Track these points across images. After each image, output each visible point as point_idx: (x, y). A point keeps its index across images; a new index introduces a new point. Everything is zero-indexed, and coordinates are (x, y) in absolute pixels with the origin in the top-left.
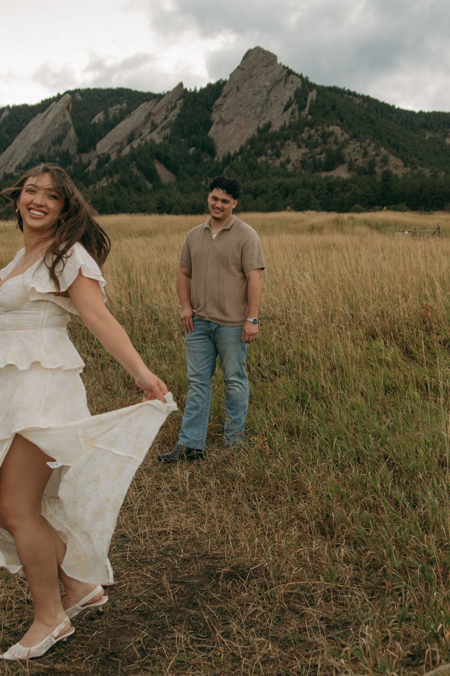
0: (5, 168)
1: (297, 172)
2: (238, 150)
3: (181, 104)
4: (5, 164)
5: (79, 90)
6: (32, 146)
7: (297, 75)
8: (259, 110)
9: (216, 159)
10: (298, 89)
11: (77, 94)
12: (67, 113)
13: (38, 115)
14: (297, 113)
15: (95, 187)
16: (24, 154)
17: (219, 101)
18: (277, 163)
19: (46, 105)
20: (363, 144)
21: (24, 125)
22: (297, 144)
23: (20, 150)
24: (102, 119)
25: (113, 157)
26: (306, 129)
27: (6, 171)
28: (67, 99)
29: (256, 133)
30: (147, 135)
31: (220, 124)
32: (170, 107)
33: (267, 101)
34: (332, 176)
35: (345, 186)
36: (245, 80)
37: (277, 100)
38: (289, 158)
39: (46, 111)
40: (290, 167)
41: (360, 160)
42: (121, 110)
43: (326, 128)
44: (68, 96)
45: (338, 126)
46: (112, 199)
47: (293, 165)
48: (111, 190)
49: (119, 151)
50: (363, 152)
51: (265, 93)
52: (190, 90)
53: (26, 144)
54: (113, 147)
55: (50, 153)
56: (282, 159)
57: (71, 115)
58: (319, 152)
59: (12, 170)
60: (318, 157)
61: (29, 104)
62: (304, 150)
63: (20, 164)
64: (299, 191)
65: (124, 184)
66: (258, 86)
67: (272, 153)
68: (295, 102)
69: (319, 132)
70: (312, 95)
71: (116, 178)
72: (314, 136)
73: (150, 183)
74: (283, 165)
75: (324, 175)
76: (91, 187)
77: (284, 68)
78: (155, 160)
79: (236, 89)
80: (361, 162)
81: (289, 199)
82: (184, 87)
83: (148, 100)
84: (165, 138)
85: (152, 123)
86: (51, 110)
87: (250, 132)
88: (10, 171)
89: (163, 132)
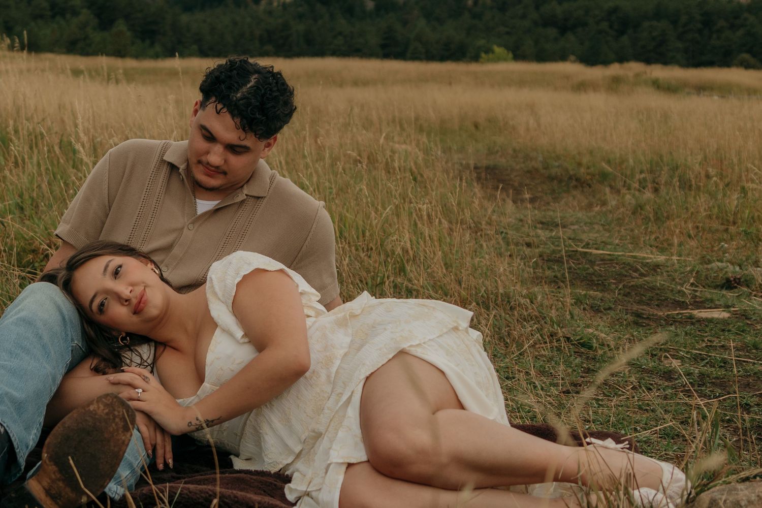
35: (736, 18)
46: (301, 27)
48: (300, 9)
64: (646, 24)
81: (625, 39)
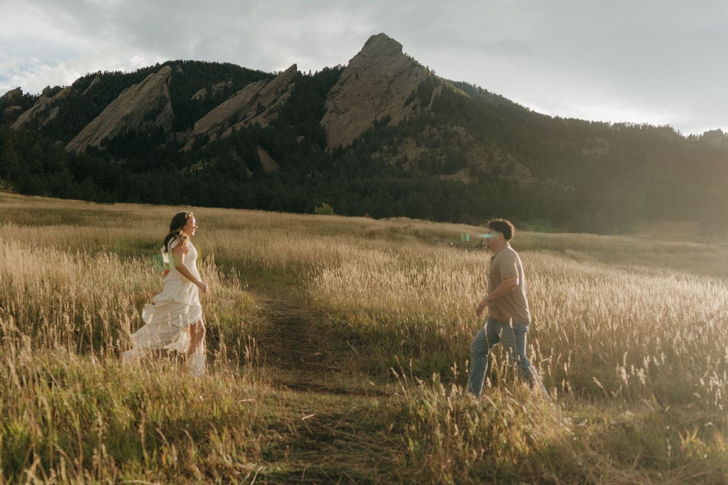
0: (89, 141)
1: (413, 172)
2: (351, 143)
3: (292, 87)
4: (89, 136)
5: (181, 61)
6: (122, 119)
7: (422, 67)
8: (377, 102)
9: (326, 150)
10: (422, 82)
11: (179, 66)
12: (165, 85)
13: (133, 86)
14: (419, 109)
15: (189, 170)
16: (113, 127)
17: (335, 88)
18: (393, 161)
19: (142, 74)
20: (488, 148)
21: (115, 95)
22: (416, 143)
23: (108, 122)
24: (203, 96)
25: (212, 138)
26: (427, 127)
27: (90, 143)
28: (167, 71)
29: (373, 126)
30: (252, 118)
31: (333, 112)
32: (280, 91)
33: (388, 92)
34: (451, 180)
35: (463, 192)
36: (366, 68)
37: (399, 93)
38: (406, 156)
39: (142, 83)
40: (406, 167)
41: (485, 166)
42: (226, 88)
43: (449, 128)
44: (168, 67)
45: (462, 126)
47: (410, 164)
48: (207, 175)
49: (220, 133)
50: (487, 156)
51: (386, 84)
52: (304, 72)
53: (116, 117)
54: (213, 127)
55: (141, 128)
56: (399, 157)
57: (169, 88)
58: (439, 153)
59: (97, 143)
61: (123, 72)
62: (423, 150)
63: (107, 137)
64: (411, 193)
65: (221, 169)
66: (379, 76)
67: (388, 149)
68: (418, 97)
69: (441, 131)
70: (438, 91)
71: (213, 163)
72: (436, 135)
73: (251, 171)
74: (398, 163)
75: (443, 177)
76: (184, 169)
77: (409, 58)
78: (258, 146)
79: (355, 77)
82: (298, 70)
83: (257, 81)
84: (271, 123)
85: (259, 104)
86: (147, 81)
87: (366, 124)
88: (94, 145)
89: (270, 117)
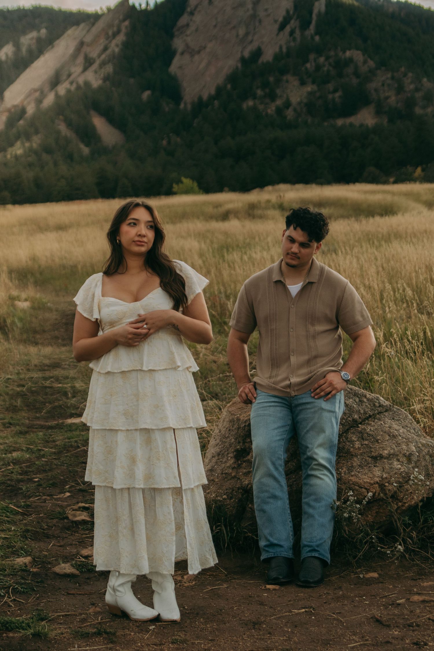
1: (300, 120)
2: (213, 92)
3: (126, 27)
8: (242, 32)
9: (182, 106)
14: (298, 33)
15: (5, 156)
17: (184, 20)
18: (271, 110)
20: (395, 74)
22: (300, 80)
24: (10, 54)
25: (31, 110)
26: (312, 56)
29: (239, 65)
30: (79, 75)
31: (185, 54)
32: (110, 33)
33: (254, 16)
34: (351, 125)
35: (366, 138)
37: (268, 15)
38: (288, 100)
40: (290, 114)
41: (393, 98)
42: (39, 40)
43: (341, 54)
45: (357, 49)
46: (31, 174)
47: (295, 110)
48: (30, 159)
49: (39, 101)
50: (396, 85)
51: (250, 6)
52: (140, 5)
54: (29, 95)
56: (279, 102)
58: (331, 89)
60: (330, 96)
62: (309, 88)
64: (299, 149)
65: (48, 150)
67: (263, 93)
68: (295, 17)
69: (331, 60)
70: (320, 6)
71: (36, 141)
72: (324, 66)
73: (87, 145)
74: (279, 111)
75: (340, 122)
78: (92, 113)
80: (393, 100)
81: (285, 163)
82: (131, 2)
83: (78, 24)
84: (106, 79)
85: (86, 56)
87: (230, 64)
89: (103, 70)
